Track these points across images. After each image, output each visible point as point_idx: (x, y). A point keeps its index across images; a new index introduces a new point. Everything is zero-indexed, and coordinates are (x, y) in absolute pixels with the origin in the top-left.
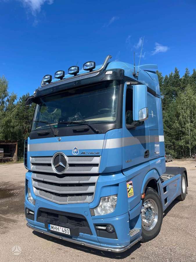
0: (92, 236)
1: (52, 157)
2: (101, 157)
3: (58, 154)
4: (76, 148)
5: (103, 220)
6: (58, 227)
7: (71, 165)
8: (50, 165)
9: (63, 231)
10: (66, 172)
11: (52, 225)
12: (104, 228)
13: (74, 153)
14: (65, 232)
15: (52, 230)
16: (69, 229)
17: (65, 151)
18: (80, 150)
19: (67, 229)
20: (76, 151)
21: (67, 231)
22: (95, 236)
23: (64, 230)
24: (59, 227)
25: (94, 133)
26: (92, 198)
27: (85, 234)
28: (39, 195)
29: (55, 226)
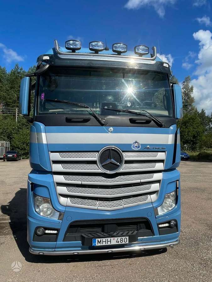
0: (154, 237)
2: (167, 152)
3: (109, 148)
4: (137, 142)
5: (168, 217)
8: (94, 162)
10: (121, 170)
12: (167, 225)
13: (134, 148)
15: (99, 244)
16: (128, 237)
18: (142, 145)
20: (137, 145)
21: (123, 240)
22: (157, 236)
23: (119, 240)
24: (113, 238)
25: (157, 126)
26: (157, 196)
28: (71, 204)
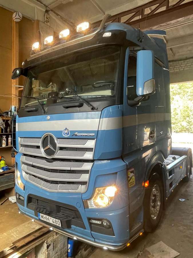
0: (85, 230)
1: (41, 138)
2: (96, 140)
3: (47, 135)
4: (67, 129)
5: (98, 214)
6: (48, 217)
7: (61, 149)
8: (38, 147)
9: (54, 222)
10: (56, 156)
11: (42, 215)
12: (99, 222)
13: (65, 135)
14: (56, 223)
15: (42, 219)
16: (60, 221)
17: (55, 132)
18: (71, 131)
19: (57, 220)
20: (66, 132)
21: (57, 222)
22: (88, 231)
23: (54, 220)
24: (50, 217)
26: (86, 188)
27: (78, 228)
28: (28, 180)
29: (45, 216)
